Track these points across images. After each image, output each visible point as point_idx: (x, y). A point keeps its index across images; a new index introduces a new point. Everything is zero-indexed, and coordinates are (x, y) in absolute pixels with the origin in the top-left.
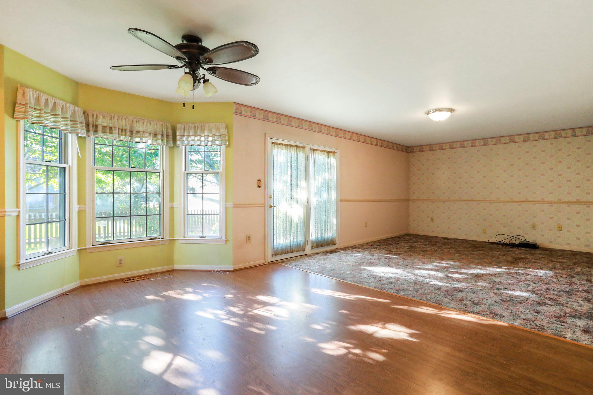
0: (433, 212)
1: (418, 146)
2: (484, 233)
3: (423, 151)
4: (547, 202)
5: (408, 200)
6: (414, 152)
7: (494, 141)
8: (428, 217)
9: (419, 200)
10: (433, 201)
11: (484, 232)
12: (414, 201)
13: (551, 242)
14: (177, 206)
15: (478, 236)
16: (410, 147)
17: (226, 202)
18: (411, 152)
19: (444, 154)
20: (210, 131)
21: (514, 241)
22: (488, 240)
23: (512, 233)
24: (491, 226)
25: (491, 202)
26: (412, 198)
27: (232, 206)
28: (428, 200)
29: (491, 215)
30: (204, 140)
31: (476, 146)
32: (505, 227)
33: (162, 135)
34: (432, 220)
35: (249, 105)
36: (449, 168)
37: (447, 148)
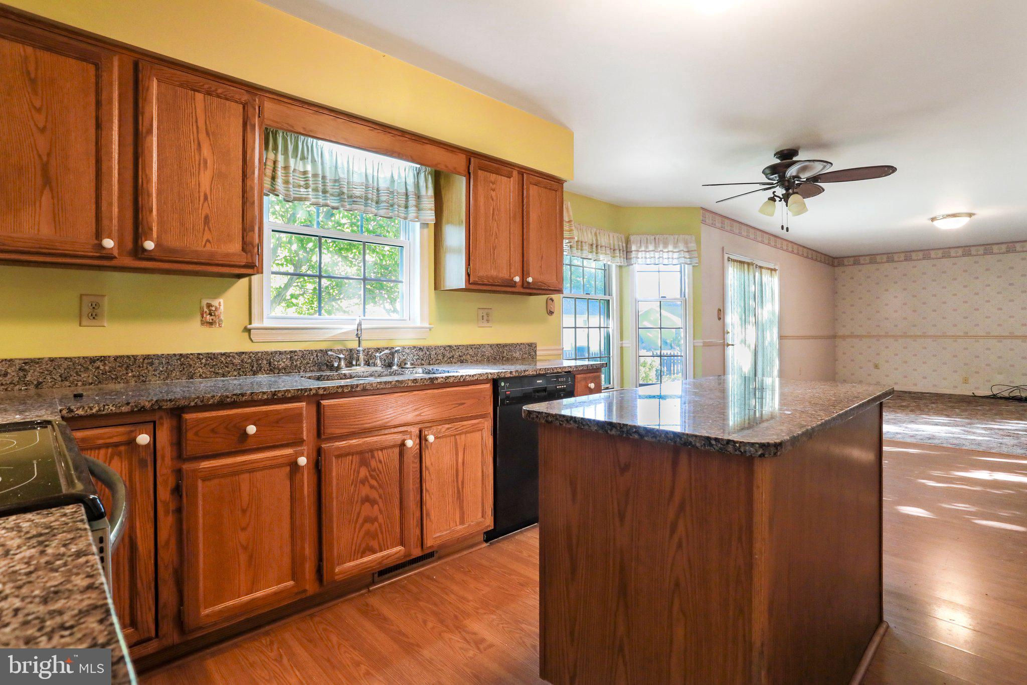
0: (878, 354)
1: (851, 257)
2: (965, 383)
3: (859, 264)
5: (834, 337)
6: (844, 265)
8: (869, 361)
9: (852, 336)
10: (878, 337)
11: (966, 381)
12: (844, 337)
14: (627, 345)
15: (955, 387)
16: (837, 258)
17: (694, 339)
18: (839, 265)
19: (896, 268)
20: (675, 246)
21: (1016, 394)
22: (974, 393)
23: (1012, 382)
24: (977, 373)
25: (976, 337)
26: (840, 334)
27: (702, 344)
28: (869, 336)
29: (977, 357)
30: (666, 257)
31: (950, 257)
32: (1002, 374)
33: (620, 250)
34: (876, 367)
35: (714, 211)
36: (905, 289)
37: (901, 259)
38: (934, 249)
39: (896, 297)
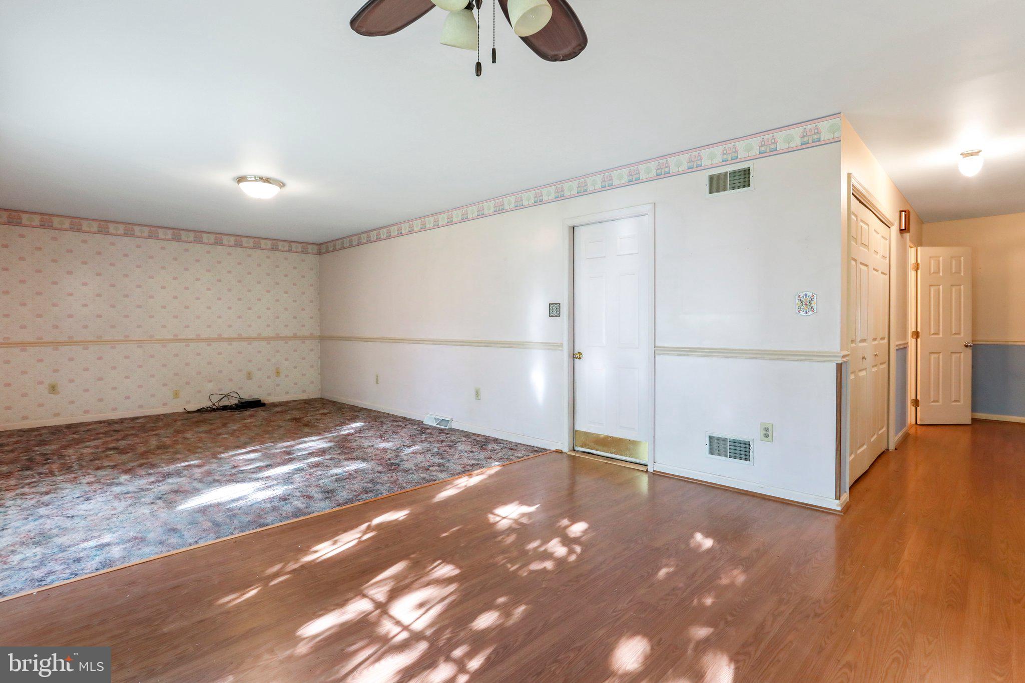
2: (176, 398)
4: (265, 339)
7: (191, 236)
11: (176, 395)
13: (269, 394)
15: (165, 404)
21: (226, 402)
22: (185, 409)
23: (221, 390)
24: (188, 383)
25: (187, 341)
29: (187, 364)
32: (210, 381)
34: (53, 389)
36: (99, 274)
37: (93, 230)
38: (139, 225)
39: (85, 284)
